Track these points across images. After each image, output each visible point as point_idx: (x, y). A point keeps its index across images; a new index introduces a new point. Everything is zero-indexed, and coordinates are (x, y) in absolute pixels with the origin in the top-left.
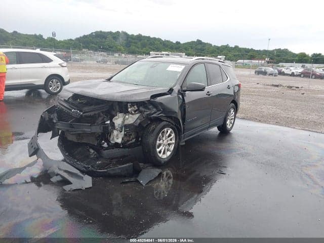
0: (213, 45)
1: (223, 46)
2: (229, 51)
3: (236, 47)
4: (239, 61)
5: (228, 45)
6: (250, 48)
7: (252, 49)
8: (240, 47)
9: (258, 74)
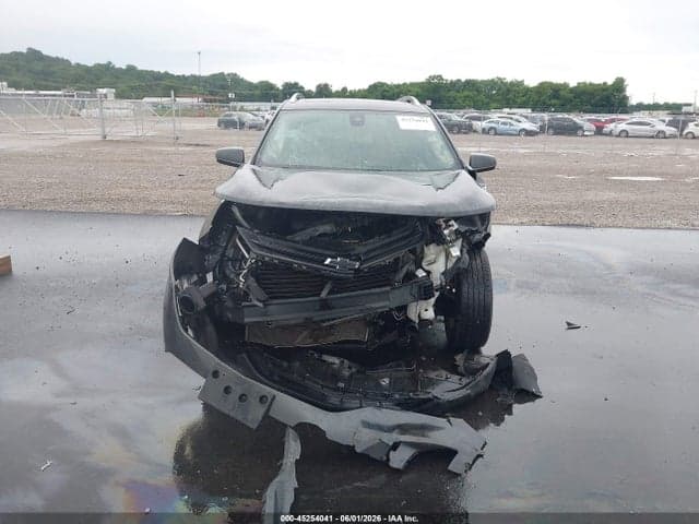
0: (73, 62)
1: (99, 65)
2: (117, 78)
3: (131, 69)
4: (146, 99)
5: (110, 63)
6: (162, 71)
7: (166, 74)
8: (140, 68)
9: (226, 127)
